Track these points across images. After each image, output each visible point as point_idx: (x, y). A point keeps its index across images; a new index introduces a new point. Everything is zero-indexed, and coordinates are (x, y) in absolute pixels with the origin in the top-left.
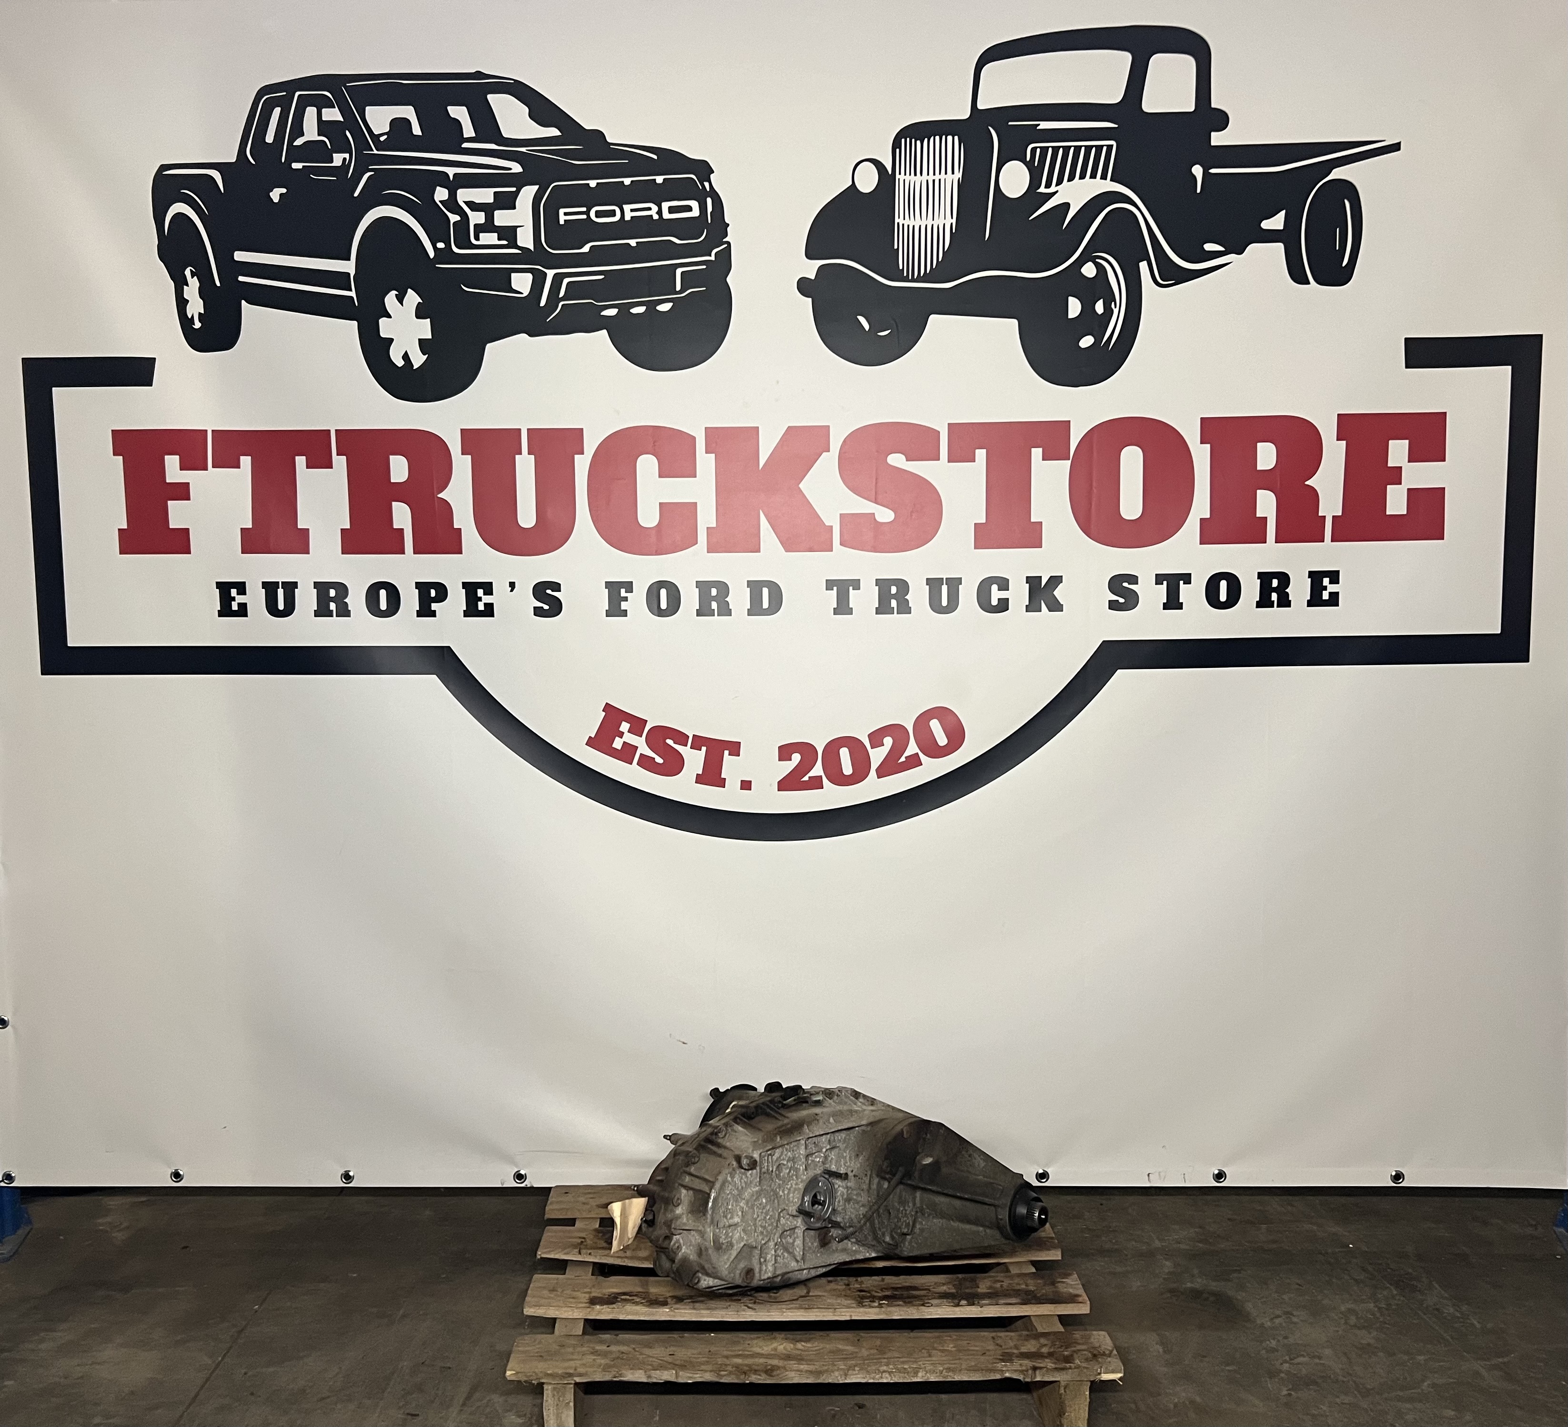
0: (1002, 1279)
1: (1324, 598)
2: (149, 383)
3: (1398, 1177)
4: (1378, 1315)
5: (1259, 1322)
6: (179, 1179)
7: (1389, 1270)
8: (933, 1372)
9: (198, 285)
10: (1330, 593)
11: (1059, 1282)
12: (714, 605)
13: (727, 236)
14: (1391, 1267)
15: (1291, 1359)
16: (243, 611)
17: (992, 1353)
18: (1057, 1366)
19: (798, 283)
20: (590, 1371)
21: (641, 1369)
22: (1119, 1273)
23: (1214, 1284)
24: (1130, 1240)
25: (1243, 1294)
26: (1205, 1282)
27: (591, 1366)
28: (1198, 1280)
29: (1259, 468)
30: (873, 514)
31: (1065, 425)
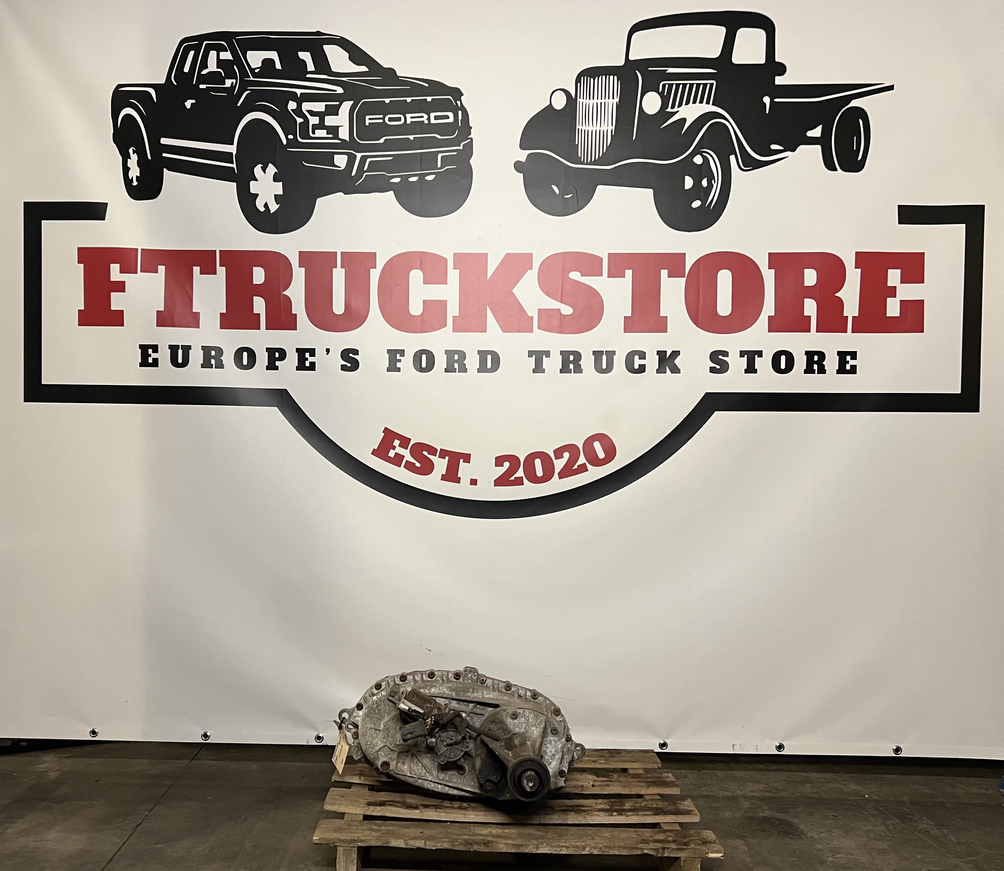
0: (641, 801)
1: (847, 368)
2: (103, 218)
3: (898, 750)
4: (888, 833)
5: (809, 835)
6: (95, 735)
7: (893, 810)
8: (595, 848)
9: (137, 158)
10: (851, 366)
11: (679, 803)
12: (456, 365)
13: (470, 134)
14: (895, 808)
15: (832, 855)
16: (155, 363)
17: (635, 839)
18: (679, 847)
19: (515, 164)
20: (368, 839)
21: (402, 839)
22: (715, 807)
23: (778, 814)
24: (720, 790)
25: (798, 820)
26: (772, 813)
27: (368, 836)
28: (767, 812)
29: (806, 284)
30: (560, 309)
31: (682, 256)
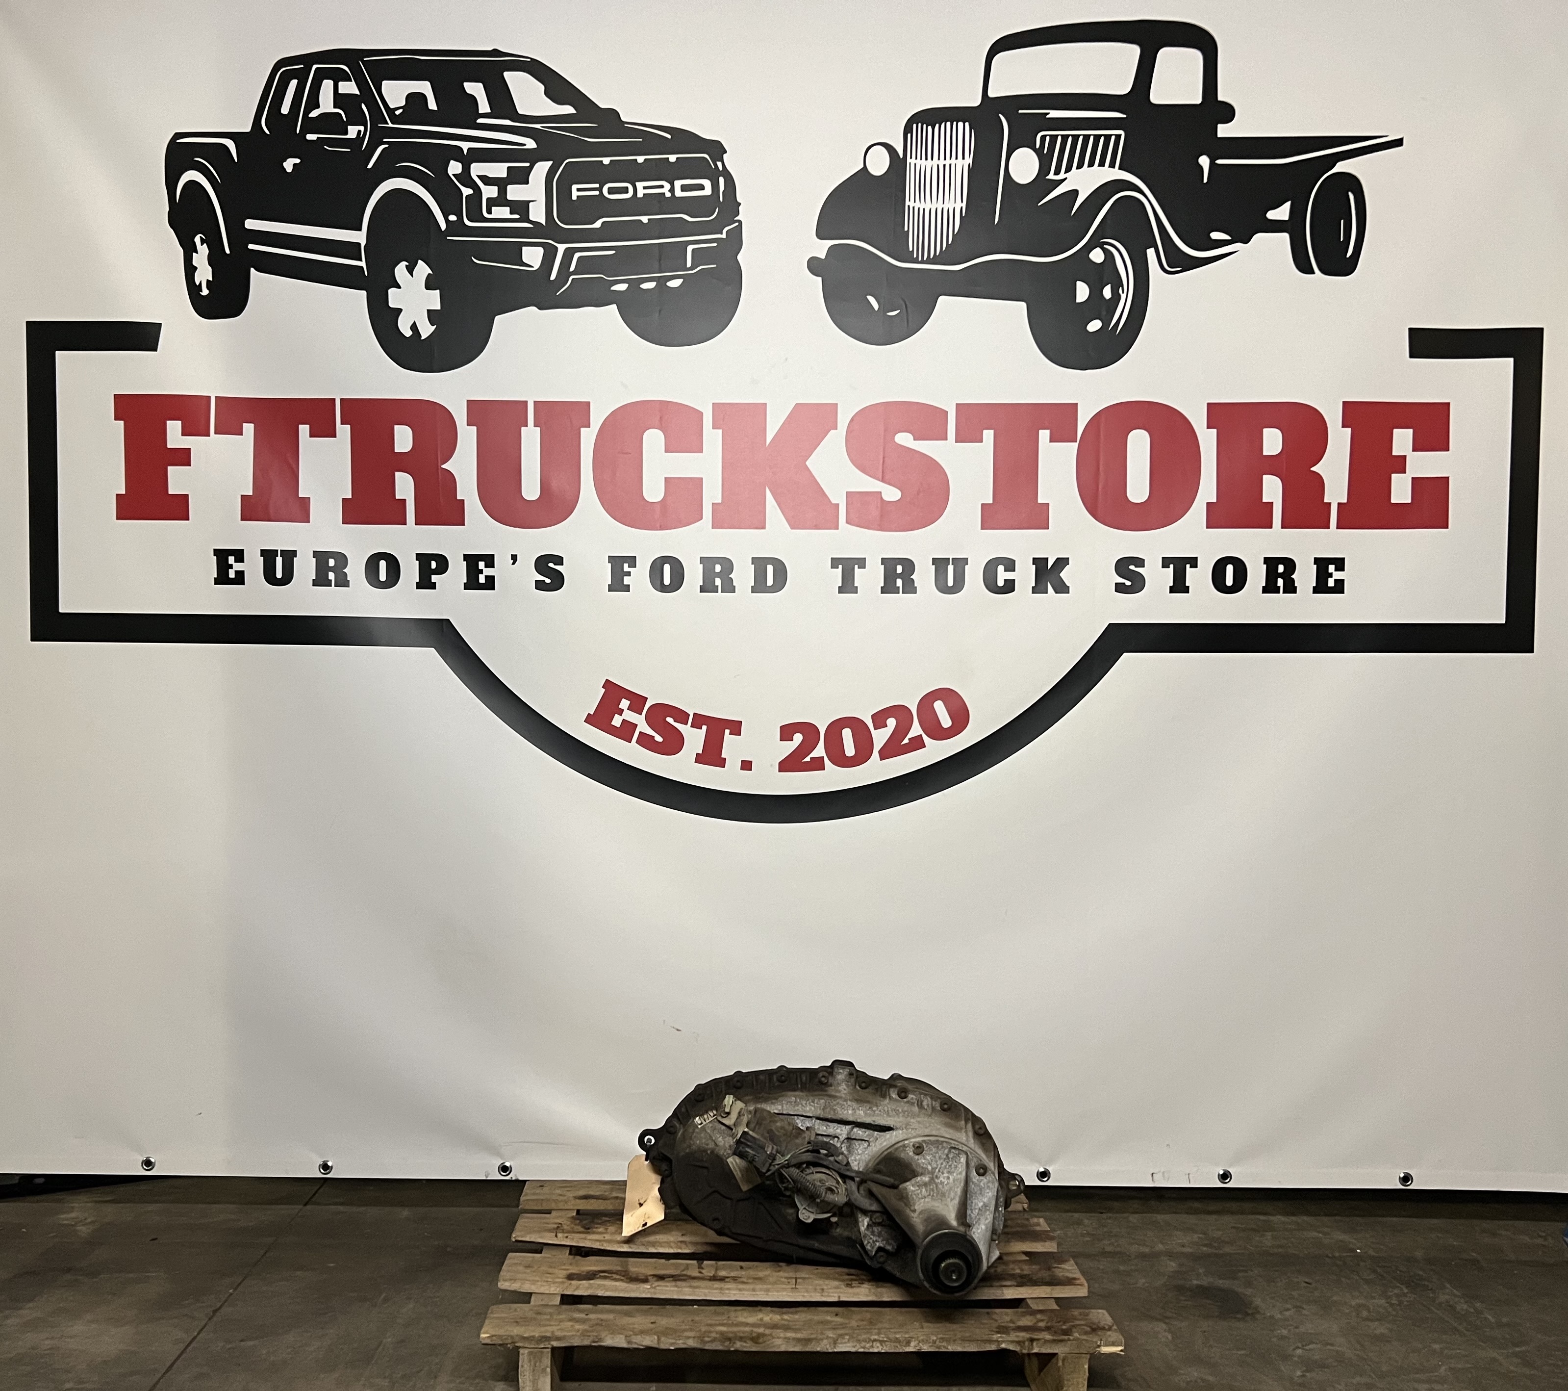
1: (1329, 585)
2: (154, 348)
3: (1406, 1179)
4: (1390, 1310)
5: (1268, 1314)
6: (150, 1168)
8: (926, 1342)
9: (208, 251)
10: (1336, 581)
11: (1055, 1268)
12: (718, 582)
13: (738, 214)
15: (1302, 1346)
16: (240, 578)
17: (987, 1326)
18: (1055, 1338)
19: (808, 262)
20: (569, 1336)
21: (622, 1334)
22: (1124, 1271)
23: (1221, 1282)
24: (1134, 1244)
25: (1250, 1290)
26: (1211, 1280)
27: (569, 1331)
28: (1205, 1278)
29: (1265, 453)
30: (880, 492)
31: (1073, 408)
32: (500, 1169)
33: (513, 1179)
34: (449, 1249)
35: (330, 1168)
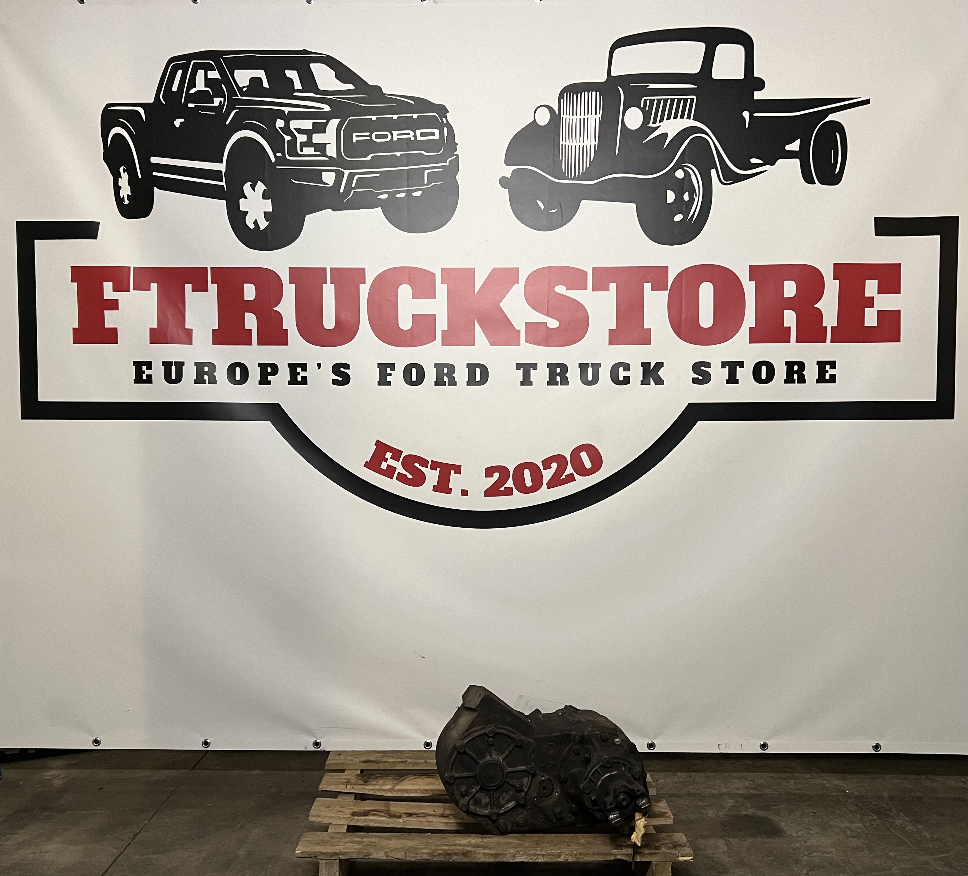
1: (826, 378)
2: (95, 237)
3: (877, 747)
4: (865, 830)
5: (788, 833)
6: (98, 744)
7: (872, 805)
9: (127, 177)
10: (830, 375)
12: (446, 379)
13: (456, 151)
14: (873, 804)
15: (808, 854)
16: (149, 380)
19: (500, 180)
20: (350, 852)
21: (383, 851)
22: (700, 806)
23: (760, 812)
24: (707, 788)
25: (779, 818)
26: (754, 811)
27: (350, 849)
28: (750, 810)
29: (785, 296)
30: (546, 323)
31: (665, 270)
32: (314, 744)
33: (322, 750)
34: (282, 794)
35: (209, 744)
